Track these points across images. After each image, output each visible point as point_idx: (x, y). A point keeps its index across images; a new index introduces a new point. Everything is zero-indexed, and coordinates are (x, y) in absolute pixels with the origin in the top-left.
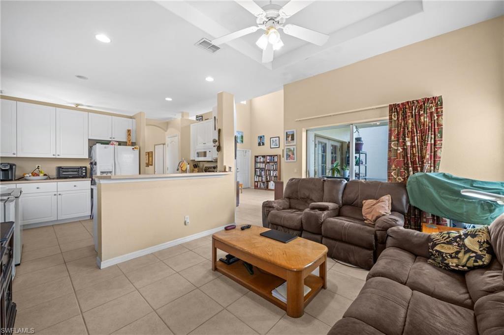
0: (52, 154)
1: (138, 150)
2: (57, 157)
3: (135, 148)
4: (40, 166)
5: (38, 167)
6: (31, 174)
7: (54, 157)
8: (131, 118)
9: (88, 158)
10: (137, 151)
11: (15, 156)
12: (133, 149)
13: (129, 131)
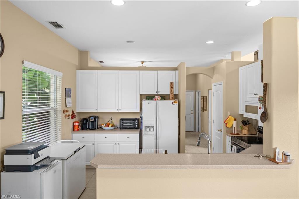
0: (116, 109)
1: (178, 104)
2: (120, 111)
3: (175, 102)
4: (112, 117)
5: (111, 118)
6: (105, 125)
7: (118, 111)
8: (175, 69)
9: (139, 111)
10: (176, 105)
11: (97, 111)
12: (172, 103)
13: (172, 84)
